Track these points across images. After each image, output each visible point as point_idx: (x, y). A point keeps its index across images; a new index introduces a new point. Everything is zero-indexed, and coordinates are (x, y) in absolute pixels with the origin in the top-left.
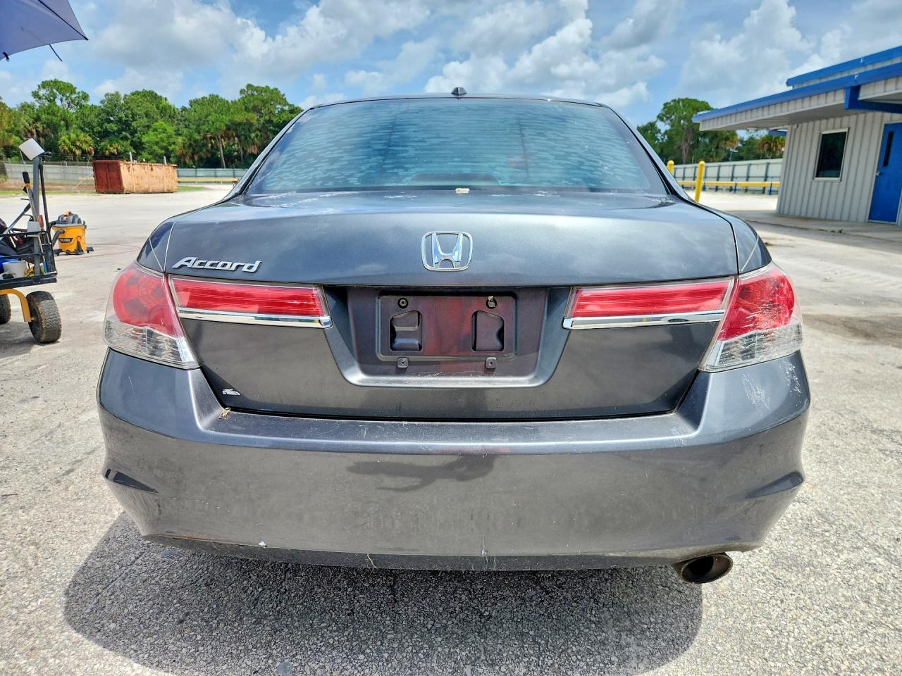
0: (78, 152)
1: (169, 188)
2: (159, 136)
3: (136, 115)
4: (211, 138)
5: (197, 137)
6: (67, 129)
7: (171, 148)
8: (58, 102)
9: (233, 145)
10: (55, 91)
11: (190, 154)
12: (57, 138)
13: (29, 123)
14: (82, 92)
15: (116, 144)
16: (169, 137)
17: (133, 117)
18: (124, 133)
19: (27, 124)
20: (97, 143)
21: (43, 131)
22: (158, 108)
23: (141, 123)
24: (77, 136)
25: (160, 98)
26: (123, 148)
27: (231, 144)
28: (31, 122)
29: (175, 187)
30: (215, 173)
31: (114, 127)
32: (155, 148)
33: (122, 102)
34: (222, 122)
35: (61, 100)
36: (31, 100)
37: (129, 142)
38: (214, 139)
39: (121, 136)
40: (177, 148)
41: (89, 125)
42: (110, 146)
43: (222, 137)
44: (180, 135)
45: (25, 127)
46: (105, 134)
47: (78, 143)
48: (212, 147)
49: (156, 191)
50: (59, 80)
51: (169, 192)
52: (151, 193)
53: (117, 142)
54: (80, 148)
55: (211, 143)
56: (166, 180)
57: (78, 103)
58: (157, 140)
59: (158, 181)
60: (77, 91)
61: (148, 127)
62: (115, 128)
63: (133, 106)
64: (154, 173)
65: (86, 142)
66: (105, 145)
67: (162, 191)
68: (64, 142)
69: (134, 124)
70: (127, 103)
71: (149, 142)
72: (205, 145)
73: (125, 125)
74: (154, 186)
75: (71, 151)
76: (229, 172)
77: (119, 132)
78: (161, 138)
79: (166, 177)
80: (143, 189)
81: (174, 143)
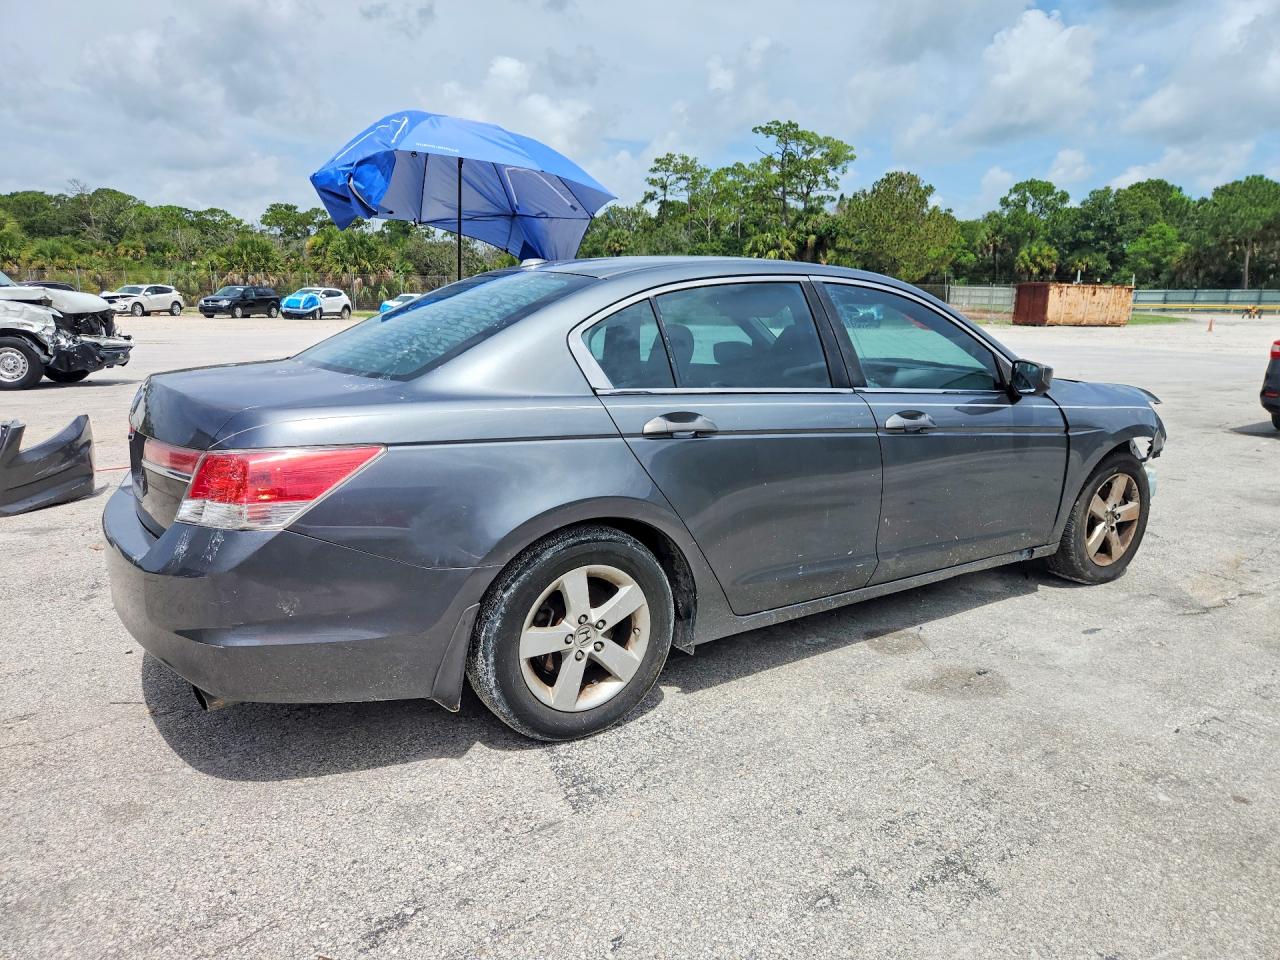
0: (1036, 270)
1: (1115, 320)
2: (1152, 244)
3: (1127, 217)
4: (1234, 243)
5: (1210, 243)
6: (1031, 242)
7: (1164, 260)
8: (1029, 209)
9: (1272, 252)
10: (1028, 194)
11: (1192, 268)
12: (1016, 253)
13: (987, 235)
14: (1062, 191)
15: (1088, 258)
16: (1169, 243)
17: (1121, 219)
18: (1102, 242)
19: (986, 238)
20: (1063, 257)
21: (1002, 244)
22: (1162, 204)
23: (1131, 227)
24: (1040, 250)
25: (1171, 188)
26: (1096, 263)
27: (1267, 250)
28: (991, 235)
29: (1125, 318)
30: (1228, 295)
31: (1090, 235)
32: (1142, 260)
33: (1111, 200)
34: (1259, 218)
35: (1033, 205)
36: (998, 208)
37: (1106, 255)
38: (1240, 244)
39: (1097, 247)
40: (1175, 260)
41: (1058, 234)
42: (1079, 261)
43: (1254, 240)
44: (1183, 240)
45: (982, 241)
46: (1077, 246)
47: (1039, 259)
48: (1233, 257)
49: (1093, 322)
50: (1037, 180)
51: (1113, 324)
52: (1085, 326)
53: (1090, 255)
54: (1040, 265)
55: (1234, 250)
56: (1112, 308)
57: (1053, 208)
58: (1147, 249)
59: (1099, 309)
60: (1056, 191)
61: (1140, 231)
62: (1092, 237)
63: (1124, 204)
64: (1096, 299)
65: (1049, 257)
66: (1073, 260)
67: (1102, 323)
68: (1022, 258)
69: (1120, 230)
70: (1117, 201)
71: (1135, 253)
72: (1221, 254)
73: (1107, 231)
74: (1091, 317)
75: (1027, 267)
76: (1253, 294)
77: (1097, 240)
78: (1154, 246)
79: (1115, 303)
80: (1074, 320)
81: (1171, 253)
